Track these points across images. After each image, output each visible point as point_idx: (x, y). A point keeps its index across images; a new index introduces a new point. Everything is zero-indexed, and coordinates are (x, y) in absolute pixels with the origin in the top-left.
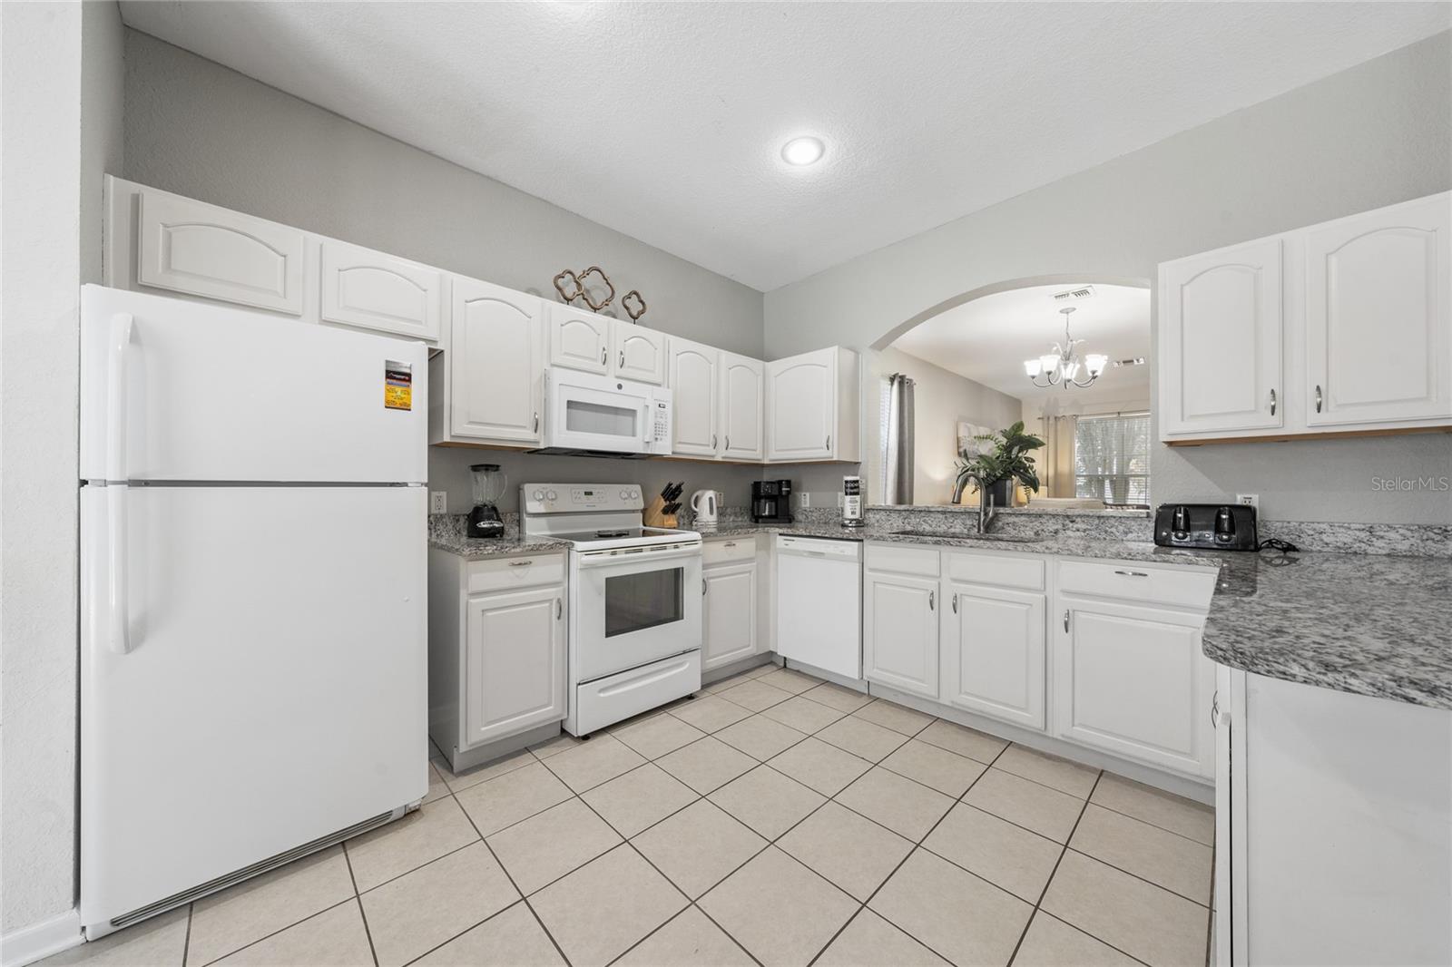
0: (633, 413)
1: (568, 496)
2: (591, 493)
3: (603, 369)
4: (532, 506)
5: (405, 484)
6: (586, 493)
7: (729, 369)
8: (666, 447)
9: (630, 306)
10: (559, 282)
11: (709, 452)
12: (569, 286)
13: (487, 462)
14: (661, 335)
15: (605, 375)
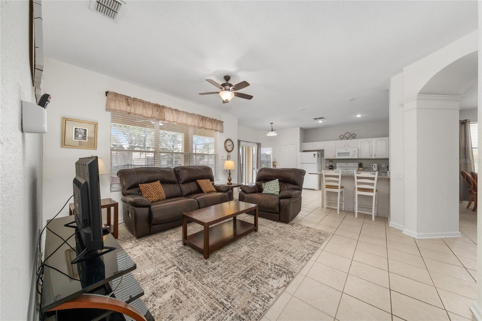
0: (349, 153)
1: (343, 164)
4: (337, 166)
5: (315, 163)
6: (346, 164)
7: (376, 141)
8: (356, 157)
9: (353, 136)
10: (340, 137)
11: (370, 157)
12: (342, 137)
13: (331, 160)
14: (356, 140)
15: (345, 148)
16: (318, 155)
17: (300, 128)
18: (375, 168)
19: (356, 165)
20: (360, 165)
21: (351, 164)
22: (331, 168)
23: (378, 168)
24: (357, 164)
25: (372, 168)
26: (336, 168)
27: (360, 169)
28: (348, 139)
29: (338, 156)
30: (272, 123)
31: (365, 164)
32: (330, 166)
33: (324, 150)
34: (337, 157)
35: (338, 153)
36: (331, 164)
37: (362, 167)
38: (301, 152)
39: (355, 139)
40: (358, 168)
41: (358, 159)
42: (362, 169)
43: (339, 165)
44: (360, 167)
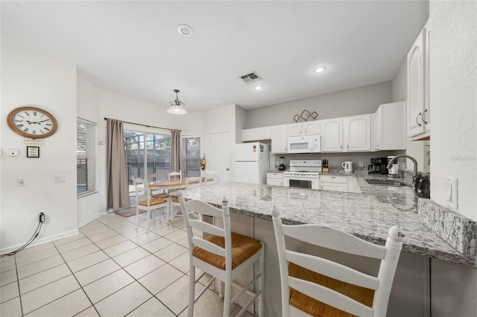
0: (307, 143)
1: (300, 163)
2: (305, 162)
3: (301, 134)
4: (291, 165)
5: (256, 161)
6: (304, 162)
7: (349, 122)
8: (317, 150)
9: (313, 116)
10: (295, 118)
11: (339, 150)
12: (297, 118)
13: (282, 156)
14: (319, 121)
15: (302, 136)
16: (262, 147)
17: (236, 105)
18: (348, 168)
19: (319, 163)
20: (325, 164)
21: (311, 163)
22: (283, 168)
23: (353, 169)
24: (320, 161)
25: (343, 169)
26: (290, 168)
27: (325, 170)
28: (306, 120)
29: (291, 149)
30: (177, 91)
31: (332, 162)
32: (280, 166)
33: (271, 140)
34: (290, 151)
35: (291, 144)
36: (282, 162)
37: (327, 167)
38: (237, 142)
39: (317, 120)
40: (321, 168)
41: (320, 153)
42: (328, 171)
43: (293, 163)
44: (324, 167)
